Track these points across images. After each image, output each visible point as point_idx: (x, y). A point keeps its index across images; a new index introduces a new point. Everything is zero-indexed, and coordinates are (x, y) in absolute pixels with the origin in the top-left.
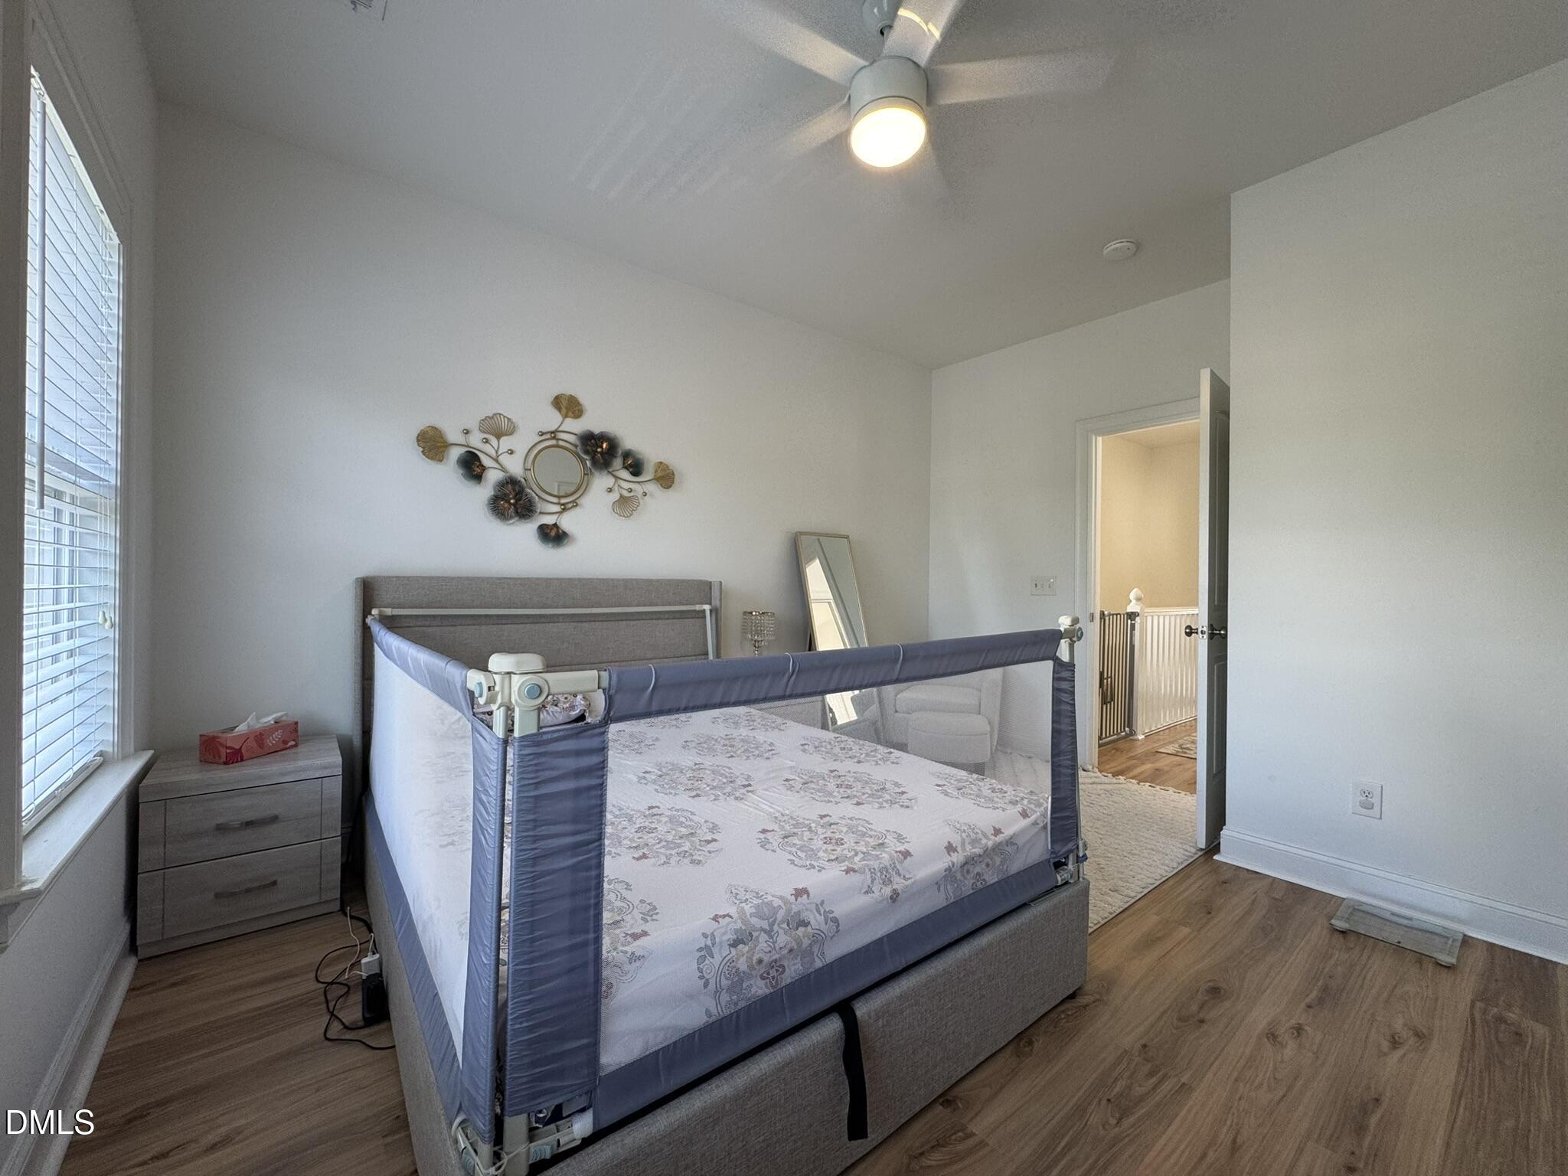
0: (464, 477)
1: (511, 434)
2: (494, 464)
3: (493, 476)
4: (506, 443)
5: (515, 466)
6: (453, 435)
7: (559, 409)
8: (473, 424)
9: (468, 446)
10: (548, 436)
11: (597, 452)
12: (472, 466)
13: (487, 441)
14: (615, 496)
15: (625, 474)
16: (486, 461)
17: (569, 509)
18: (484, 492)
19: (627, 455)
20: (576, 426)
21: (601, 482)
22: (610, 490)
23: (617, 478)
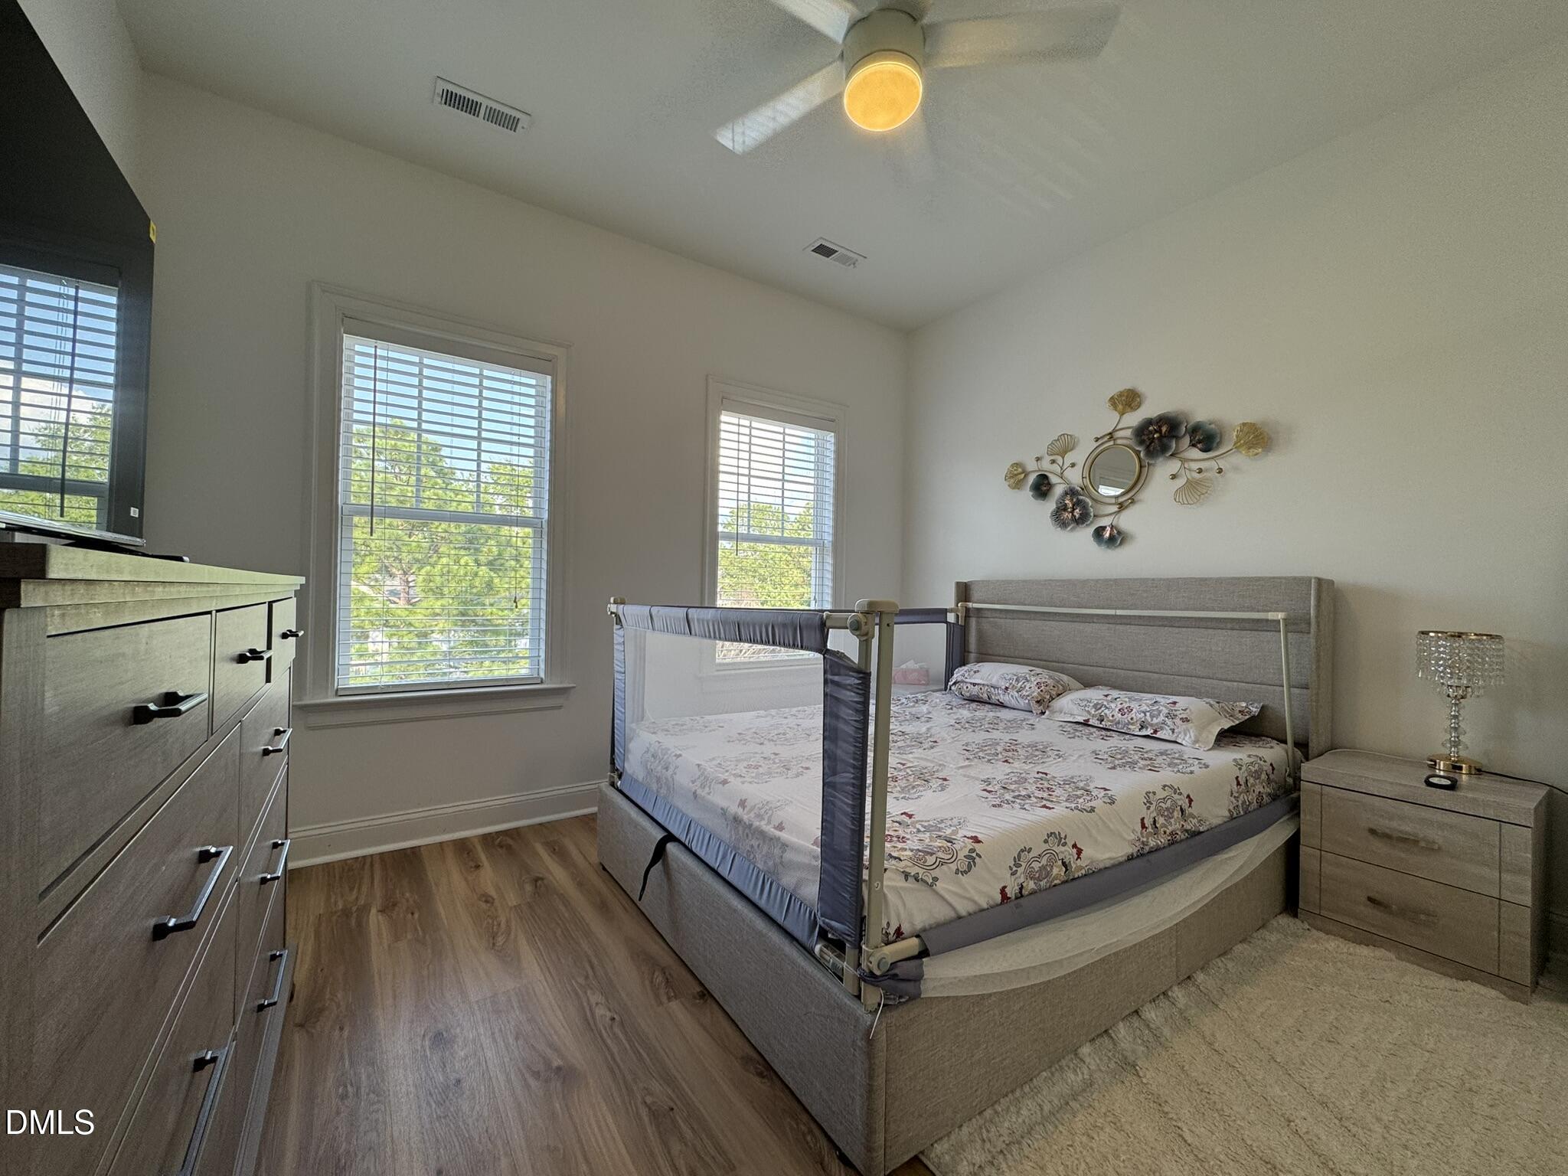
0: (1036, 499)
1: (1072, 450)
2: (1059, 480)
3: (1059, 490)
4: (1070, 458)
5: (1075, 477)
6: (1031, 465)
7: (1115, 408)
8: (1043, 451)
9: (1040, 470)
10: (1106, 439)
11: (1154, 438)
12: (1042, 487)
13: (1053, 462)
14: (1180, 482)
15: (1195, 453)
16: (1054, 479)
17: (1126, 507)
18: (1050, 505)
19: (1195, 430)
20: (1134, 419)
21: (1164, 470)
22: (1174, 477)
23: (1184, 461)
